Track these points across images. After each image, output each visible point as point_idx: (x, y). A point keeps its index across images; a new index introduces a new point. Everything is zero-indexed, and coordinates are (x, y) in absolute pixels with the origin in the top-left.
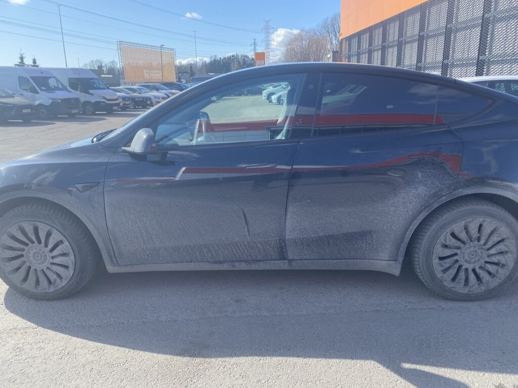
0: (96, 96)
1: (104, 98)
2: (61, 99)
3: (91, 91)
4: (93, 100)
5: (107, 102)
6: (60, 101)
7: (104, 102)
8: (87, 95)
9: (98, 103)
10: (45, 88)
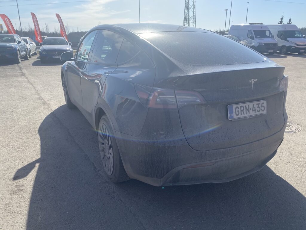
0: (292, 42)
1: (296, 44)
2: (264, 44)
3: (288, 39)
4: (287, 44)
5: (297, 46)
6: (263, 44)
7: (295, 47)
8: (285, 41)
9: (290, 47)
10: (259, 37)
